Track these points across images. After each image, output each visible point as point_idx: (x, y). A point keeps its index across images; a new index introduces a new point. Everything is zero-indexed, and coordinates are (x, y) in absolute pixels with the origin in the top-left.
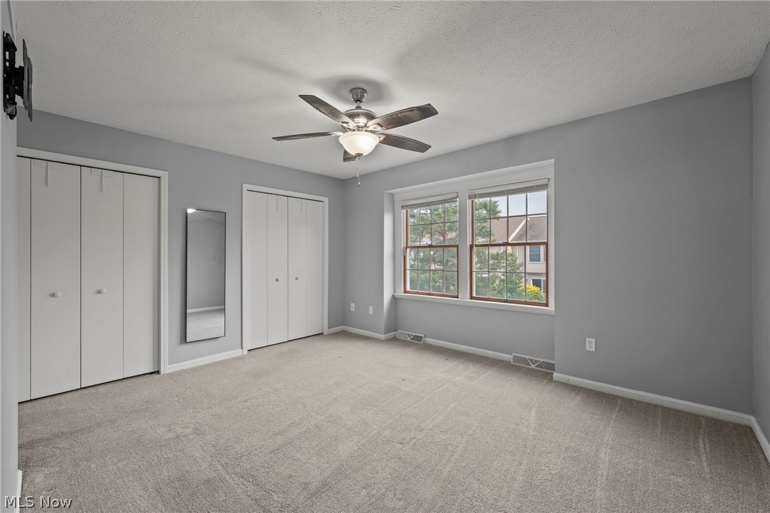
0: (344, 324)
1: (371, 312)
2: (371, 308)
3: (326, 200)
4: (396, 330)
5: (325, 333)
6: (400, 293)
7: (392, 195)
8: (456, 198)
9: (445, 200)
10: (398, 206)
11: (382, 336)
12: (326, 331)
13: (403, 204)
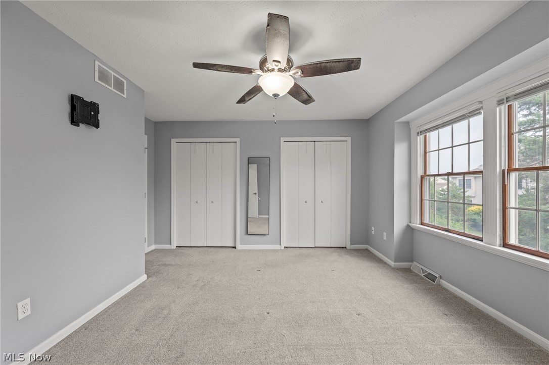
0: (367, 243)
1: (385, 238)
2: (385, 234)
3: (349, 139)
4: (412, 261)
5: (347, 248)
6: (416, 224)
7: (407, 124)
8: (480, 109)
9: (464, 115)
10: (413, 133)
11: (392, 263)
12: (349, 246)
13: (419, 130)
